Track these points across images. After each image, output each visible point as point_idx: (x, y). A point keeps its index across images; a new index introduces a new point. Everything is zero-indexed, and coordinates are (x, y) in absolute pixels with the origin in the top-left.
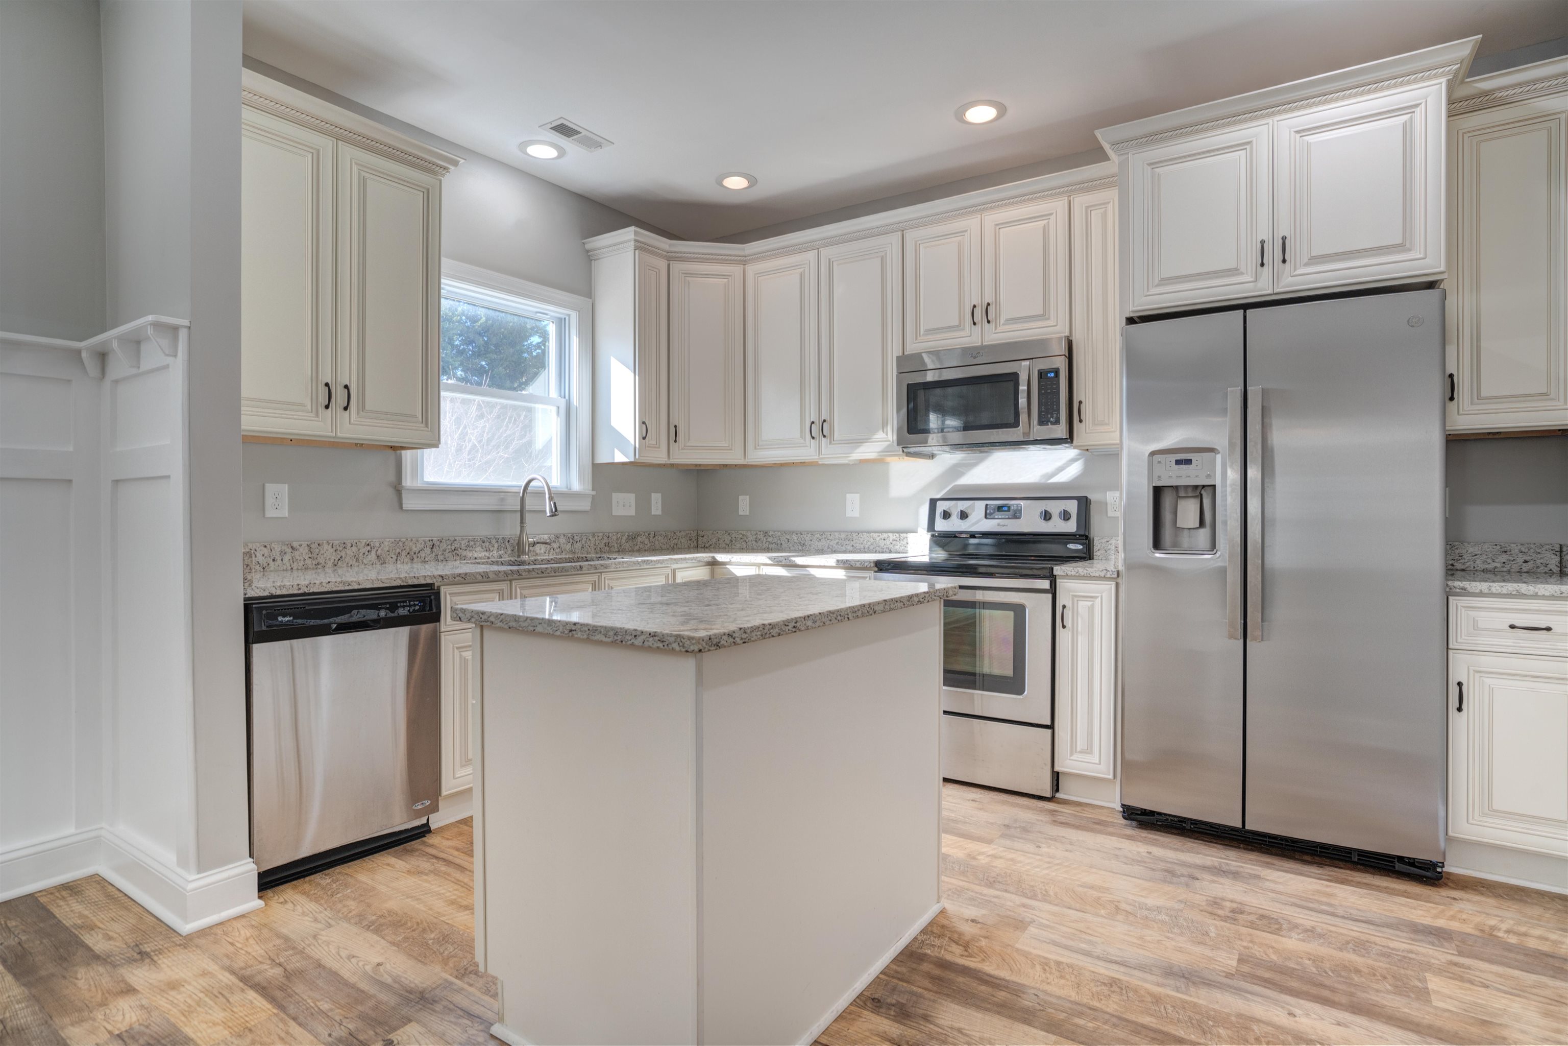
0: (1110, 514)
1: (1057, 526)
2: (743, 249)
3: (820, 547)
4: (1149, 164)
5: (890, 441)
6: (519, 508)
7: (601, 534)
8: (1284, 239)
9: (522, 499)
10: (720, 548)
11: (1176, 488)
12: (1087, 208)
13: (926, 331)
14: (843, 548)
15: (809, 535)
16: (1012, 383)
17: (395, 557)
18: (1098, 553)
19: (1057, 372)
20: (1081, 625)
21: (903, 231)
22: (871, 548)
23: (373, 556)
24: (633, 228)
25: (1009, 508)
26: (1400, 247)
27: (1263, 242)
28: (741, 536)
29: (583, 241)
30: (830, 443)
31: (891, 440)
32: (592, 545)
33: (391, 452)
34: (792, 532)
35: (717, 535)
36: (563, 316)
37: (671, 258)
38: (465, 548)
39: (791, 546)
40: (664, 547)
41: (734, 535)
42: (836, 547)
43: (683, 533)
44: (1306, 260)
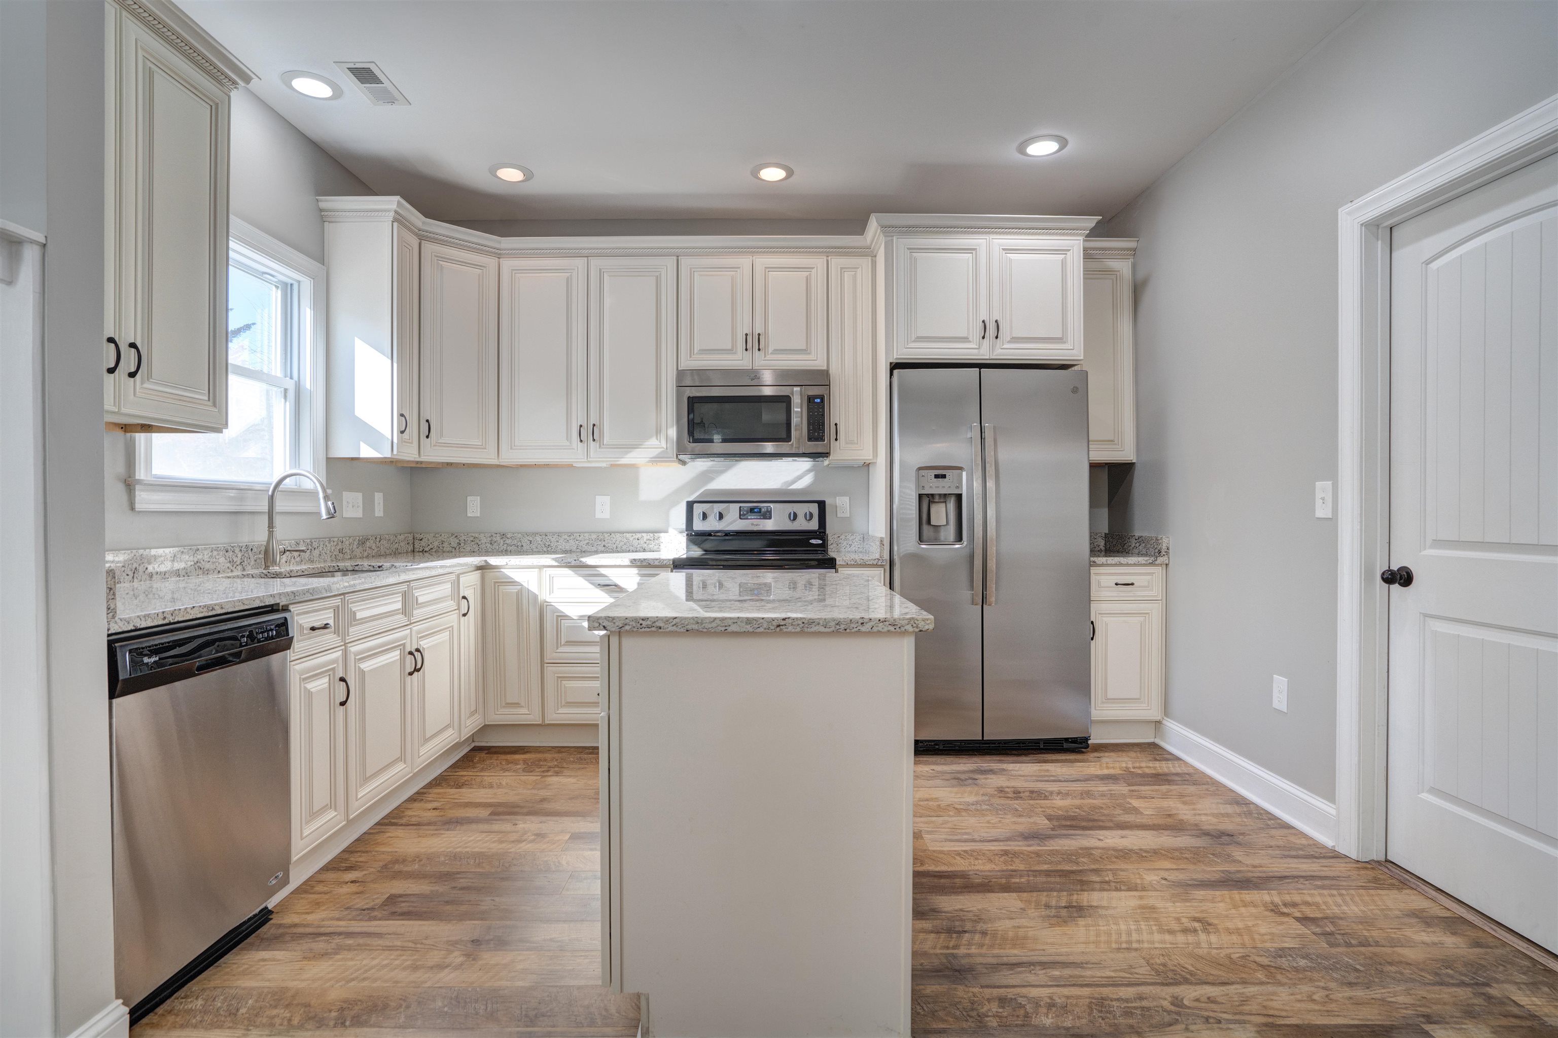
0: (839, 515)
1: (801, 525)
3: (568, 548)
4: (909, 249)
5: (663, 448)
6: (266, 509)
7: (336, 539)
8: (996, 320)
9: (272, 499)
10: (444, 552)
11: (934, 495)
12: (842, 268)
13: (700, 350)
14: (594, 549)
15: (556, 536)
16: (784, 405)
17: (131, 574)
18: (831, 547)
19: (821, 399)
21: (678, 256)
22: (624, 547)
24: (398, 198)
25: (760, 509)
26: (1060, 340)
28: (472, 539)
29: (317, 197)
30: (600, 447)
31: (665, 447)
32: (328, 552)
33: (120, 434)
34: (535, 534)
35: (440, 538)
36: (290, 281)
37: (423, 237)
38: (208, 560)
39: (534, 547)
40: (388, 552)
41: (464, 537)
42: (585, 548)
43: (402, 537)
44: (1009, 339)
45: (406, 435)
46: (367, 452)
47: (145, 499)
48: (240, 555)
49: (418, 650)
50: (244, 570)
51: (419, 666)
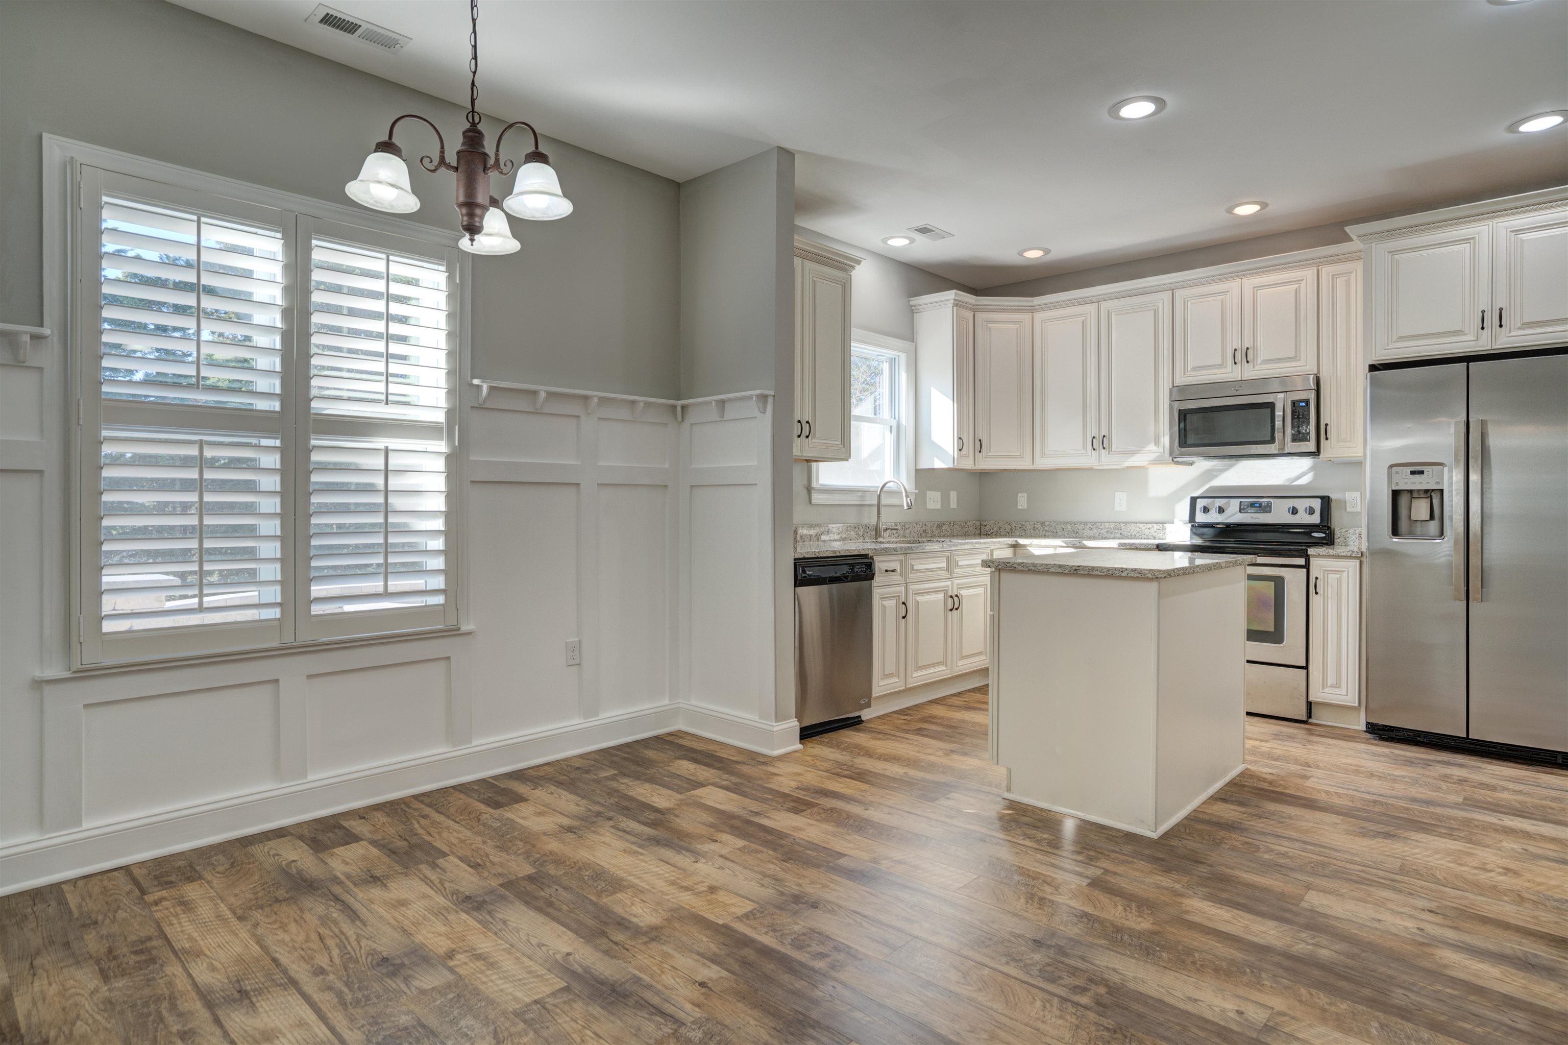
0: (1348, 510)
1: (1303, 518)
2: (1032, 301)
3: (1091, 535)
4: (1389, 252)
5: (1161, 452)
6: (876, 503)
7: (922, 523)
8: (1501, 310)
9: (879, 496)
10: (1001, 535)
11: (1411, 491)
12: (1333, 276)
13: (1193, 368)
14: (1112, 536)
16: (1269, 410)
18: (1338, 540)
19: (1307, 402)
20: (1331, 592)
21: (1173, 290)
22: (1137, 535)
24: (955, 291)
25: (1261, 504)
27: (1483, 312)
28: (1019, 526)
29: (908, 299)
31: (1163, 452)
32: (917, 530)
34: (1066, 523)
35: (997, 525)
36: (893, 357)
37: (975, 310)
39: (1065, 533)
40: (959, 534)
41: (1014, 525)
42: (1106, 535)
43: (971, 523)
44: (1519, 325)
45: (964, 452)
46: (938, 464)
47: (816, 498)
49: (957, 596)
51: (956, 606)
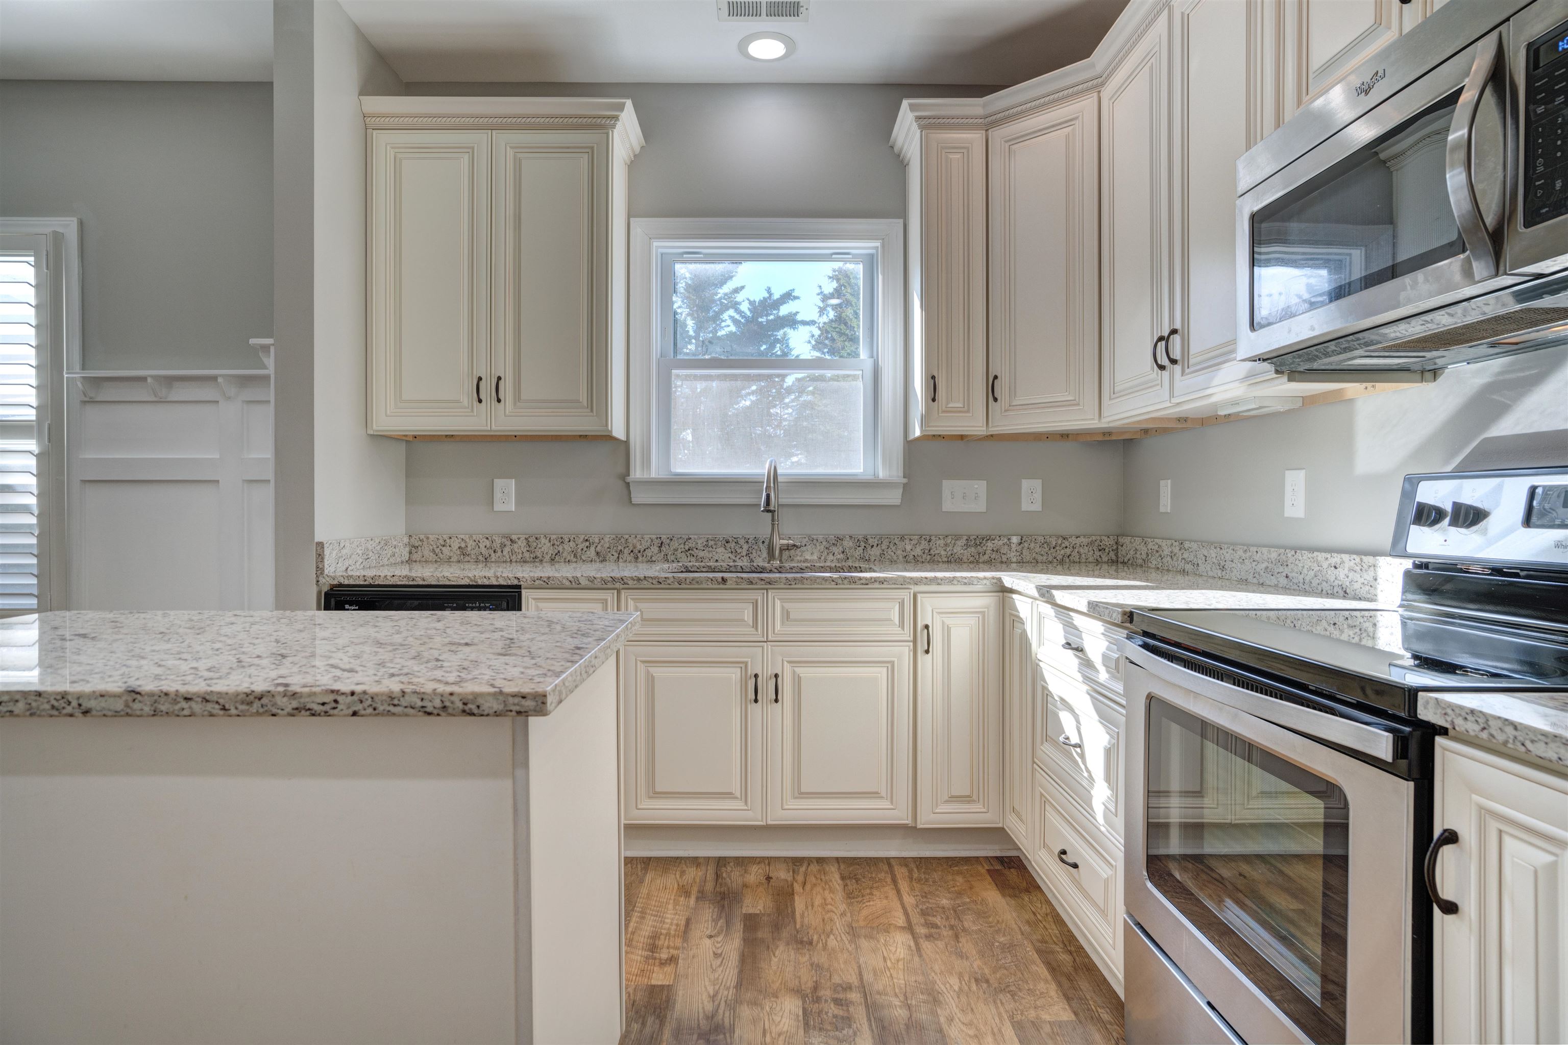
14: (1274, 581)
17: (616, 555)
23: (592, 553)
24: (905, 102)
30: (1186, 372)
35: (1134, 544)
36: (870, 251)
37: (988, 125)
38: (703, 548)
45: (945, 403)
47: (642, 494)
48: (746, 547)
49: (776, 676)
50: (752, 561)
